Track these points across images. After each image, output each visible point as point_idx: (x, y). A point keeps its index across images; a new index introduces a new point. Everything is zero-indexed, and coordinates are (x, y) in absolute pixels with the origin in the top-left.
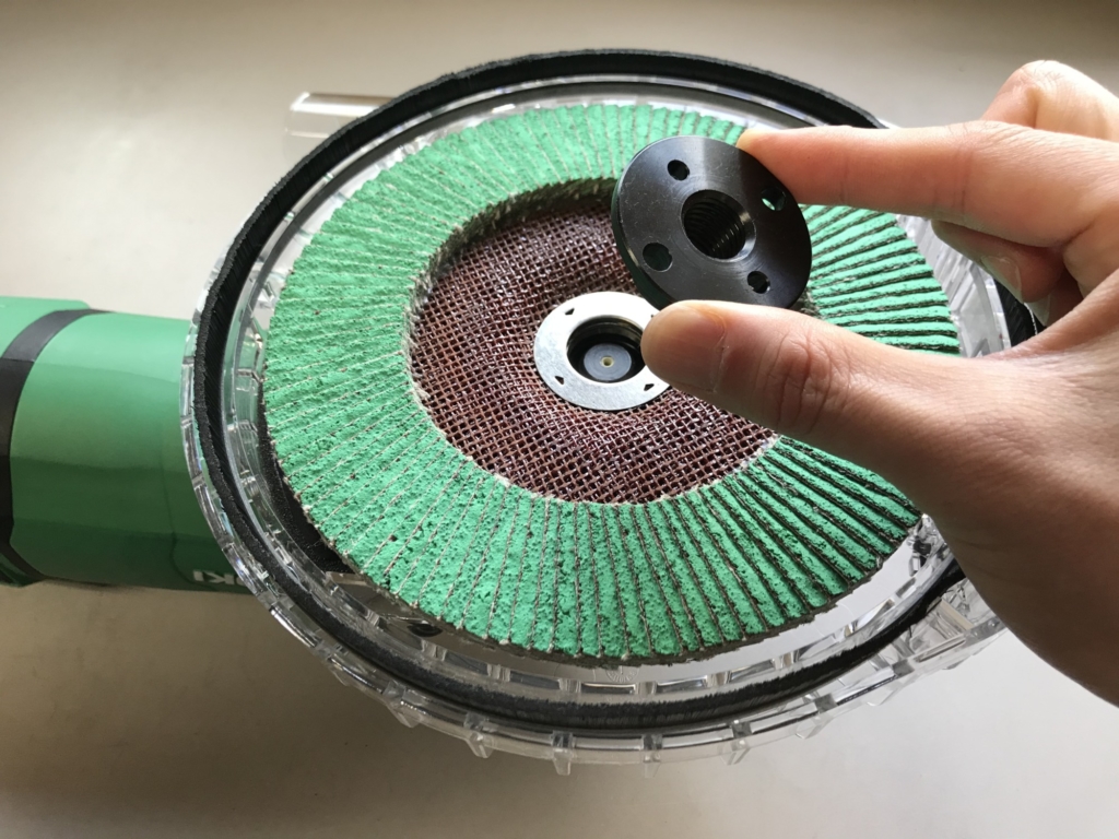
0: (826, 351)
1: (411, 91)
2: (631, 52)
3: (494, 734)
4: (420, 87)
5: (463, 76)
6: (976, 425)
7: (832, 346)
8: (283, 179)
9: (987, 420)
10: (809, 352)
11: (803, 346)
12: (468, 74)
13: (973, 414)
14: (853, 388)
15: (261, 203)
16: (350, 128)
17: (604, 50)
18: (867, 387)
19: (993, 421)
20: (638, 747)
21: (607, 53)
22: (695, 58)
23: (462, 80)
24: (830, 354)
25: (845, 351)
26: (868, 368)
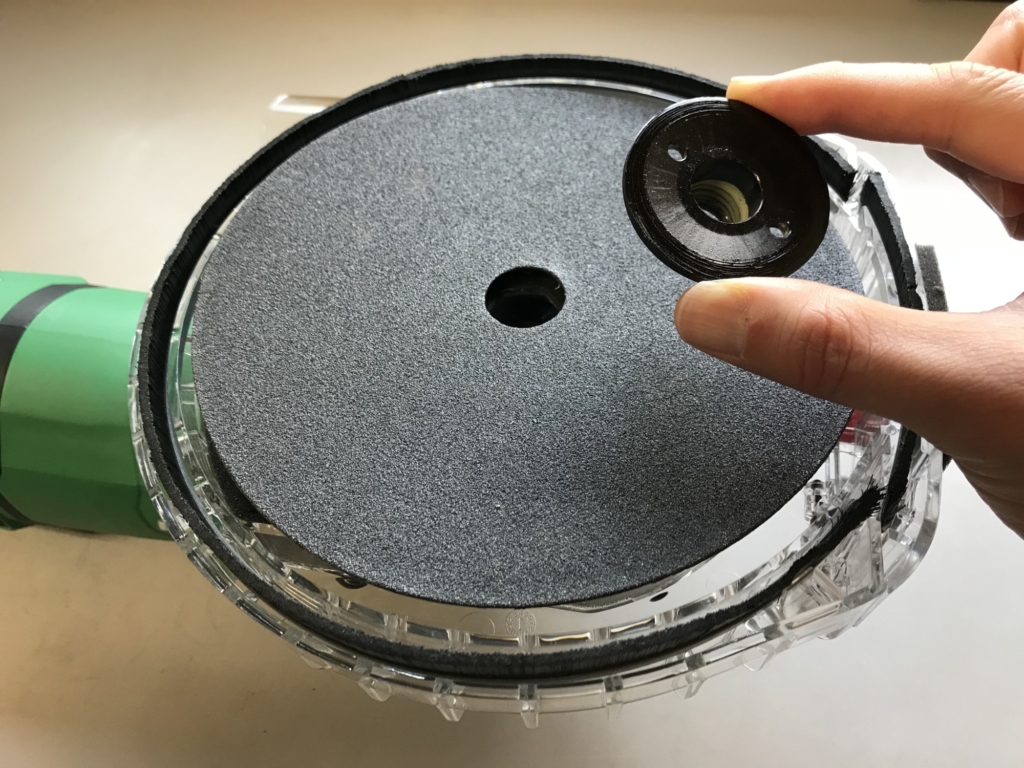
0: (845, 316)
1: (364, 91)
2: (566, 57)
3: (463, 695)
4: (372, 87)
5: (411, 78)
6: (997, 375)
7: (850, 312)
8: (241, 167)
9: (1007, 369)
10: (828, 318)
11: (823, 314)
12: (416, 76)
13: (992, 365)
14: (874, 351)
15: (219, 189)
16: (306, 123)
17: (542, 55)
18: (888, 347)
19: (1011, 371)
20: (600, 691)
21: (544, 57)
22: (625, 63)
23: (410, 81)
24: (849, 320)
25: (863, 315)
26: (887, 329)
